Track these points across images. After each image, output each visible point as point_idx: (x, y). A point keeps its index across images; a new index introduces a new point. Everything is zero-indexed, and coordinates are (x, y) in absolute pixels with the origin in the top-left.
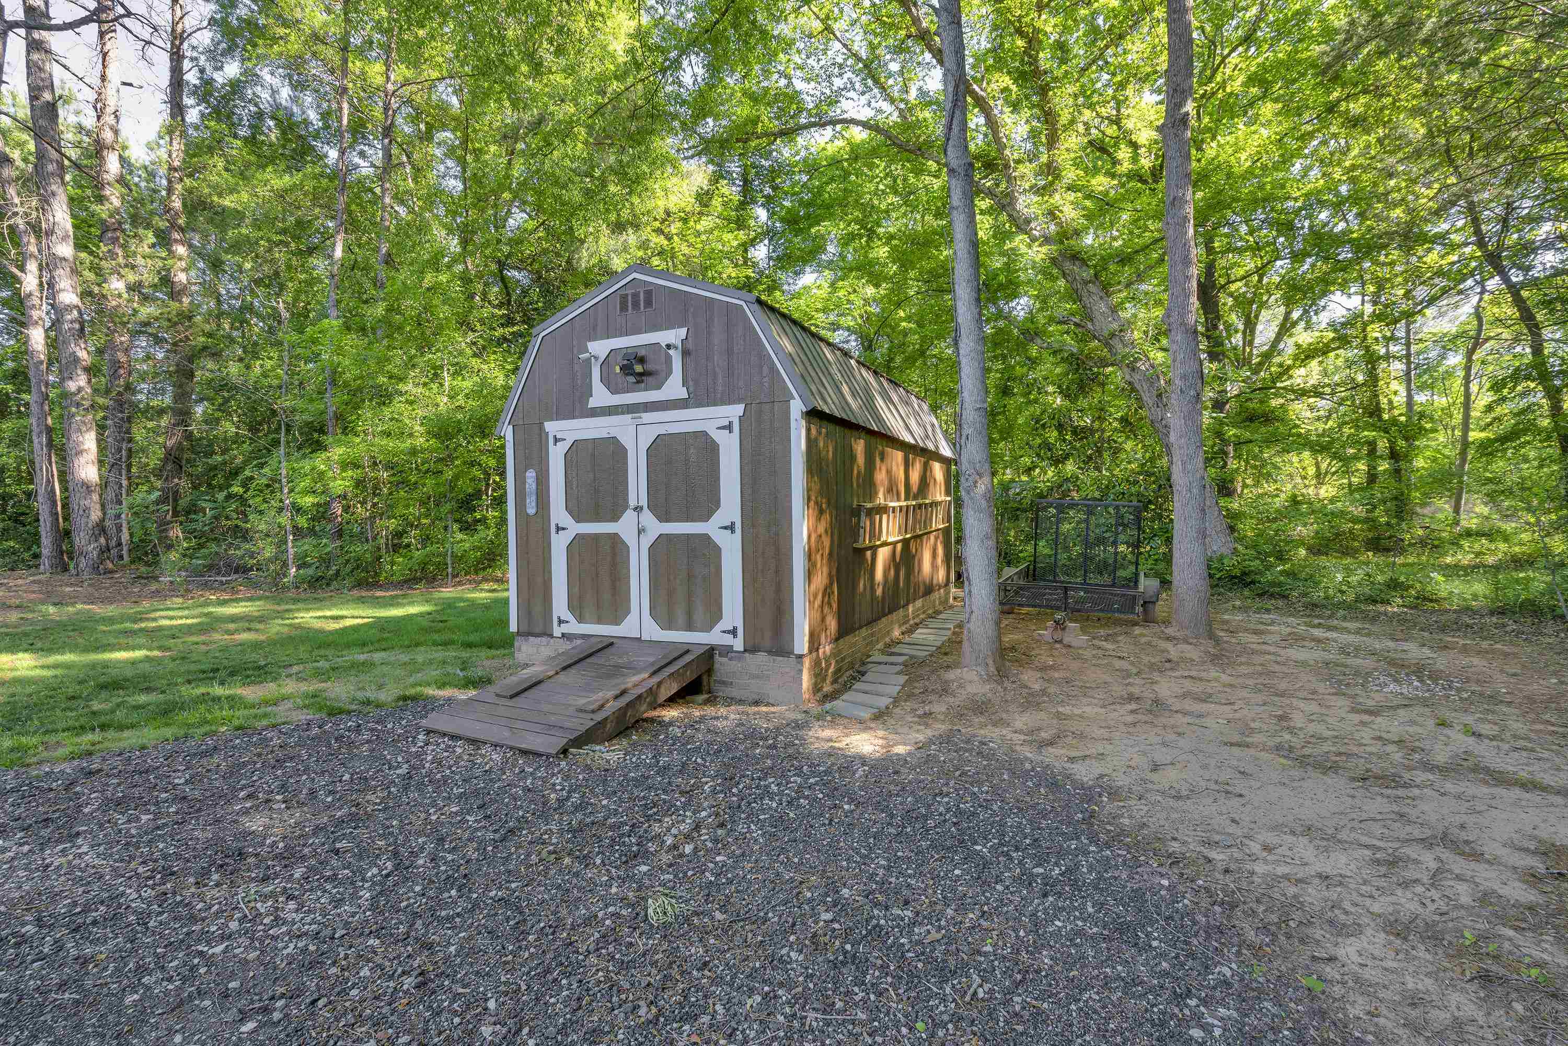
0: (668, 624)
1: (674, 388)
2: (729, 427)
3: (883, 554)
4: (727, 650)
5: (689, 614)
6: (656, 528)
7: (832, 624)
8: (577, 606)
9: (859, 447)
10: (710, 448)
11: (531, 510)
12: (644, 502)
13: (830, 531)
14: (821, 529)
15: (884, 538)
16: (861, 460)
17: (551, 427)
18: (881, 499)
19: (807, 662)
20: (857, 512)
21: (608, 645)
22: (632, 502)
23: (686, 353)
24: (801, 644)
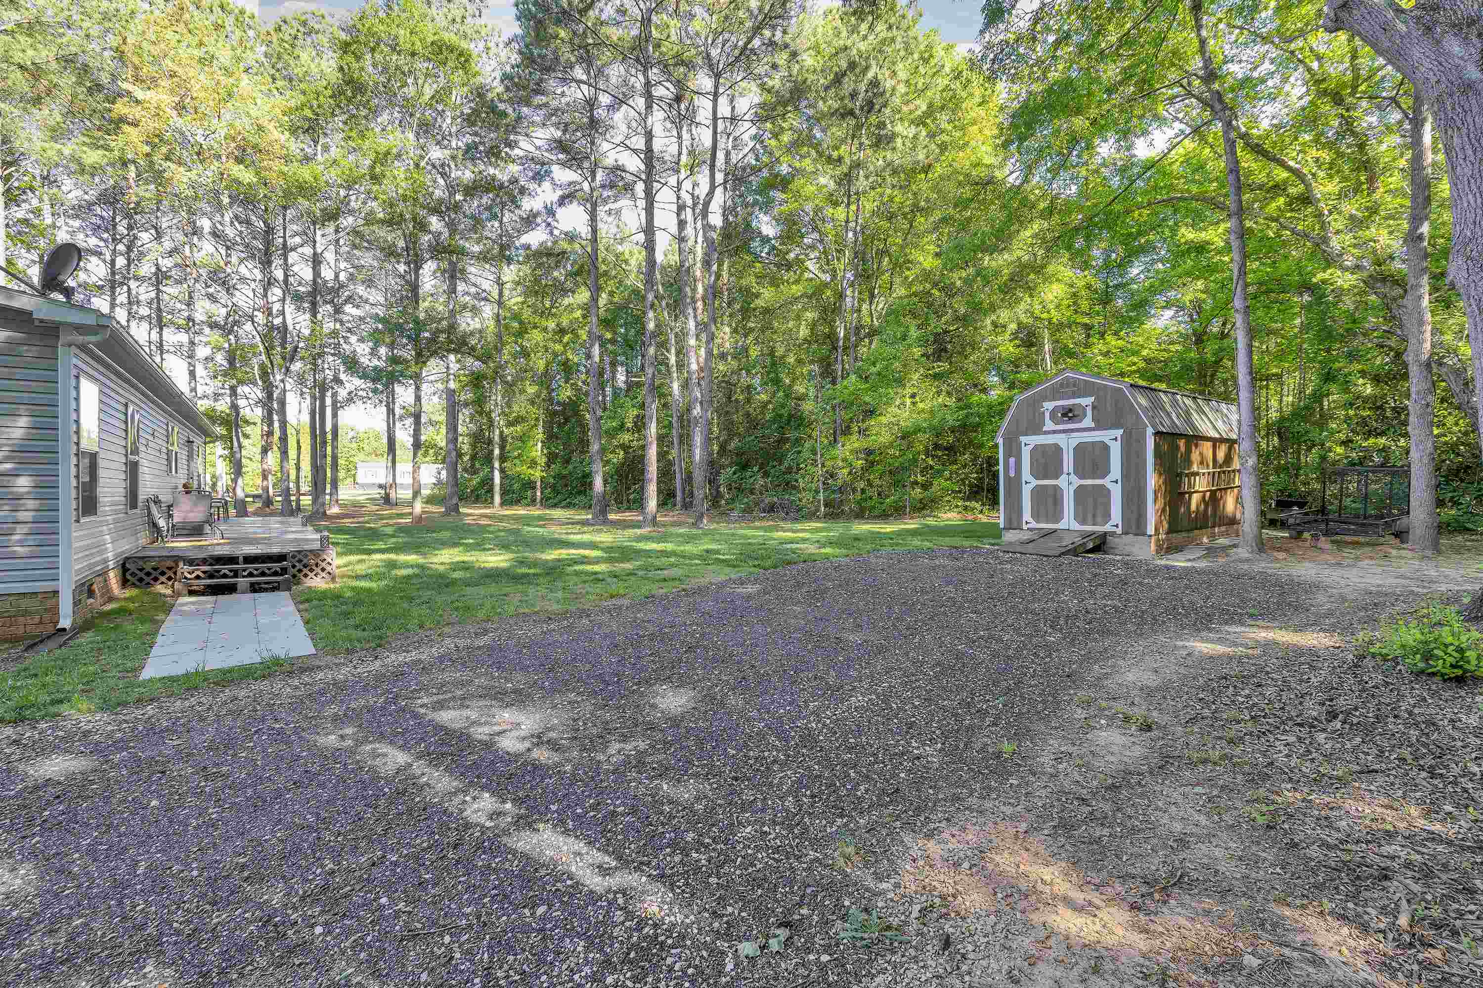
0: (1083, 522)
1: (1088, 422)
2: (1116, 439)
3: (1196, 498)
4: (1113, 534)
5: (1094, 516)
6: (1077, 482)
7: (1166, 526)
8: (1036, 516)
9: (1182, 443)
10: (1106, 448)
11: (1012, 475)
12: (1071, 470)
13: (1165, 482)
14: (1161, 481)
15: (1197, 488)
16: (1183, 449)
17: (1023, 439)
18: (1195, 468)
19: (1153, 539)
20: (1179, 475)
21: (1055, 531)
22: (1065, 470)
23: (1094, 408)
24: (1151, 530)
